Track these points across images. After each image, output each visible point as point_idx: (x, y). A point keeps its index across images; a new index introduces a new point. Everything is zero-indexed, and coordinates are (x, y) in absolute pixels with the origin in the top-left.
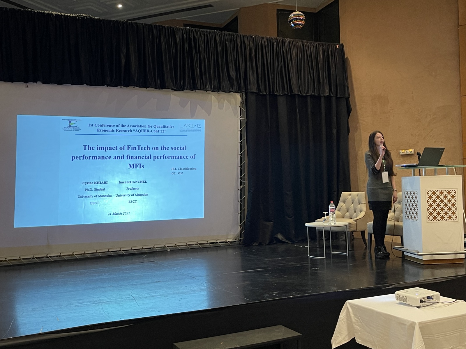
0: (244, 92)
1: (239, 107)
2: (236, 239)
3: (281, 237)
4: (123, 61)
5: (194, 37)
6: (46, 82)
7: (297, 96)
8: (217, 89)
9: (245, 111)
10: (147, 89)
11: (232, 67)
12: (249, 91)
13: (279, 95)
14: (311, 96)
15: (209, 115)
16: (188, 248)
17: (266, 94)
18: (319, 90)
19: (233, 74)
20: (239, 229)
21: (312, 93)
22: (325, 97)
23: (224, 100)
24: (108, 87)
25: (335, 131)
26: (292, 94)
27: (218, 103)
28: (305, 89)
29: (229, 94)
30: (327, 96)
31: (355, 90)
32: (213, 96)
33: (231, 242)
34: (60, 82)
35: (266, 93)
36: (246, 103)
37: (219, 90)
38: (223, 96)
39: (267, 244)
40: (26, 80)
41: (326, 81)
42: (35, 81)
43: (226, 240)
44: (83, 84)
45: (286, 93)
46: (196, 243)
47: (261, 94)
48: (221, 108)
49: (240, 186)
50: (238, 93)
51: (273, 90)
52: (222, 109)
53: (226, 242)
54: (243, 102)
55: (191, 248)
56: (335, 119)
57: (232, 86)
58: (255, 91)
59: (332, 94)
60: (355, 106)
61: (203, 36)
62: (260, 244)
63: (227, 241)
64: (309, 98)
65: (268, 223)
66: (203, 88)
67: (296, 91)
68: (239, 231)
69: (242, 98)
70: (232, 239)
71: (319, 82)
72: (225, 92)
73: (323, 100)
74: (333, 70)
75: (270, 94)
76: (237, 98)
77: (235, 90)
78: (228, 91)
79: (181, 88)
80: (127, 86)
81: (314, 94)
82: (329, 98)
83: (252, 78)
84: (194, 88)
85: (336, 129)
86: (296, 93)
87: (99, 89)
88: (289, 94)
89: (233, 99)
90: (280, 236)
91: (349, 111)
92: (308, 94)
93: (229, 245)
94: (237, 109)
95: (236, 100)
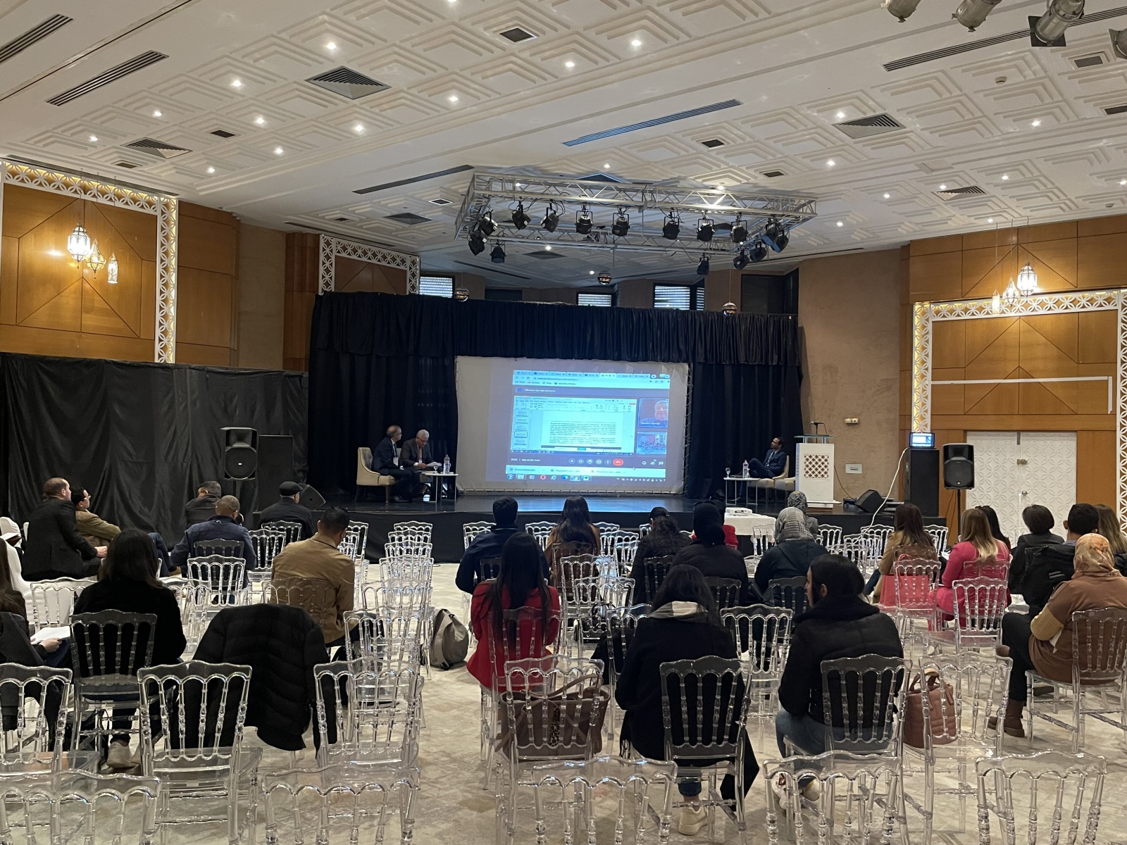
0: (691, 363)
1: (687, 375)
2: (679, 492)
4: (588, 339)
6: (529, 357)
7: (743, 365)
8: (667, 359)
9: (692, 379)
10: (605, 361)
11: (682, 341)
12: (697, 361)
13: (726, 365)
14: (758, 365)
16: (636, 496)
17: (713, 363)
18: (767, 358)
19: (682, 347)
20: (683, 483)
21: (759, 362)
22: (773, 366)
23: (673, 369)
24: (575, 360)
26: (739, 363)
27: (668, 371)
28: (751, 359)
29: (677, 364)
30: (776, 365)
31: (809, 359)
32: (663, 366)
33: (674, 494)
34: (540, 357)
36: (693, 372)
37: (669, 361)
38: (672, 365)
40: (516, 356)
41: (775, 349)
42: (522, 356)
43: (669, 492)
45: (733, 363)
46: (642, 492)
47: (709, 364)
49: (686, 445)
50: (686, 363)
51: (720, 360)
53: (669, 494)
54: (690, 370)
55: (638, 496)
57: (680, 357)
58: (703, 362)
59: (781, 363)
60: (808, 373)
63: (671, 493)
64: (756, 367)
65: (707, 480)
66: (655, 359)
67: (742, 361)
68: (682, 485)
69: (690, 367)
70: (676, 492)
71: (767, 351)
72: (674, 362)
73: (771, 369)
74: (783, 340)
75: (716, 363)
76: (686, 367)
77: (683, 361)
78: (677, 362)
79: (635, 359)
80: (590, 359)
81: (761, 363)
82: (777, 367)
83: (700, 349)
84: (646, 359)
87: (569, 361)
88: (736, 364)
89: (681, 369)
91: (800, 377)
92: (755, 364)
93: (673, 496)
94: (684, 377)
95: (684, 369)
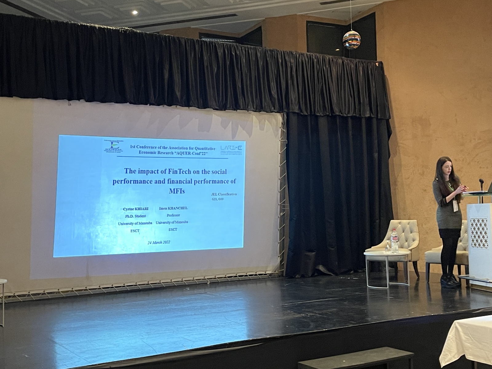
0: (285, 113)
1: (280, 128)
2: (275, 271)
3: (324, 269)
4: (166, 77)
5: (236, 53)
6: (90, 100)
7: (338, 117)
8: (259, 108)
9: (286, 132)
10: (189, 108)
11: (273, 85)
12: (291, 111)
13: (320, 116)
14: (351, 117)
15: (250, 137)
16: (227, 281)
17: (306, 114)
18: (359, 110)
19: (274, 92)
20: (279, 260)
21: (353, 113)
22: (365, 117)
23: (265, 121)
24: (151, 106)
25: (376, 155)
26: (334, 115)
27: (259, 123)
28: (345, 109)
29: (270, 114)
30: (368, 117)
32: (254, 116)
33: (270, 275)
34: (104, 100)
35: (308, 114)
36: (287, 124)
37: (261, 110)
38: (264, 116)
39: (310, 275)
40: (70, 99)
41: (367, 101)
42: (79, 99)
43: (265, 272)
44: (127, 103)
45: (328, 114)
46: (235, 275)
47: (302, 114)
48: (262, 128)
49: (280, 213)
50: (279, 114)
51: (315, 110)
52: (263, 130)
53: (265, 274)
54: (284, 122)
55: (230, 280)
56: (376, 142)
57: (274, 106)
58: (297, 112)
59: (373, 115)
60: (394, 127)
61: (244, 52)
62: (303, 276)
63: (267, 273)
64: (350, 120)
65: (310, 254)
66: (246, 108)
67: (337, 112)
68: (278, 262)
69: (283, 119)
70: (271, 271)
71: (360, 103)
72: (267, 112)
73: (363, 121)
74: (373, 90)
75: (311, 115)
76: (279, 118)
77: (277, 110)
78: (270, 112)
79: (223, 107)
80: (170, 105)
81: (355, 115)
82: (369, 119)
84: (236, 107)
85: (377, 152)
86: (337, 114)
87: (142, 107)
88: (330, 115)
89: (274, 120)
90: (321, 268)
91: (389, 134)
92: (349, 115)
93: (268, 277)
94: (278, 131)
95: (277, 121)
